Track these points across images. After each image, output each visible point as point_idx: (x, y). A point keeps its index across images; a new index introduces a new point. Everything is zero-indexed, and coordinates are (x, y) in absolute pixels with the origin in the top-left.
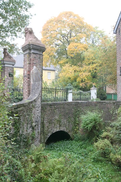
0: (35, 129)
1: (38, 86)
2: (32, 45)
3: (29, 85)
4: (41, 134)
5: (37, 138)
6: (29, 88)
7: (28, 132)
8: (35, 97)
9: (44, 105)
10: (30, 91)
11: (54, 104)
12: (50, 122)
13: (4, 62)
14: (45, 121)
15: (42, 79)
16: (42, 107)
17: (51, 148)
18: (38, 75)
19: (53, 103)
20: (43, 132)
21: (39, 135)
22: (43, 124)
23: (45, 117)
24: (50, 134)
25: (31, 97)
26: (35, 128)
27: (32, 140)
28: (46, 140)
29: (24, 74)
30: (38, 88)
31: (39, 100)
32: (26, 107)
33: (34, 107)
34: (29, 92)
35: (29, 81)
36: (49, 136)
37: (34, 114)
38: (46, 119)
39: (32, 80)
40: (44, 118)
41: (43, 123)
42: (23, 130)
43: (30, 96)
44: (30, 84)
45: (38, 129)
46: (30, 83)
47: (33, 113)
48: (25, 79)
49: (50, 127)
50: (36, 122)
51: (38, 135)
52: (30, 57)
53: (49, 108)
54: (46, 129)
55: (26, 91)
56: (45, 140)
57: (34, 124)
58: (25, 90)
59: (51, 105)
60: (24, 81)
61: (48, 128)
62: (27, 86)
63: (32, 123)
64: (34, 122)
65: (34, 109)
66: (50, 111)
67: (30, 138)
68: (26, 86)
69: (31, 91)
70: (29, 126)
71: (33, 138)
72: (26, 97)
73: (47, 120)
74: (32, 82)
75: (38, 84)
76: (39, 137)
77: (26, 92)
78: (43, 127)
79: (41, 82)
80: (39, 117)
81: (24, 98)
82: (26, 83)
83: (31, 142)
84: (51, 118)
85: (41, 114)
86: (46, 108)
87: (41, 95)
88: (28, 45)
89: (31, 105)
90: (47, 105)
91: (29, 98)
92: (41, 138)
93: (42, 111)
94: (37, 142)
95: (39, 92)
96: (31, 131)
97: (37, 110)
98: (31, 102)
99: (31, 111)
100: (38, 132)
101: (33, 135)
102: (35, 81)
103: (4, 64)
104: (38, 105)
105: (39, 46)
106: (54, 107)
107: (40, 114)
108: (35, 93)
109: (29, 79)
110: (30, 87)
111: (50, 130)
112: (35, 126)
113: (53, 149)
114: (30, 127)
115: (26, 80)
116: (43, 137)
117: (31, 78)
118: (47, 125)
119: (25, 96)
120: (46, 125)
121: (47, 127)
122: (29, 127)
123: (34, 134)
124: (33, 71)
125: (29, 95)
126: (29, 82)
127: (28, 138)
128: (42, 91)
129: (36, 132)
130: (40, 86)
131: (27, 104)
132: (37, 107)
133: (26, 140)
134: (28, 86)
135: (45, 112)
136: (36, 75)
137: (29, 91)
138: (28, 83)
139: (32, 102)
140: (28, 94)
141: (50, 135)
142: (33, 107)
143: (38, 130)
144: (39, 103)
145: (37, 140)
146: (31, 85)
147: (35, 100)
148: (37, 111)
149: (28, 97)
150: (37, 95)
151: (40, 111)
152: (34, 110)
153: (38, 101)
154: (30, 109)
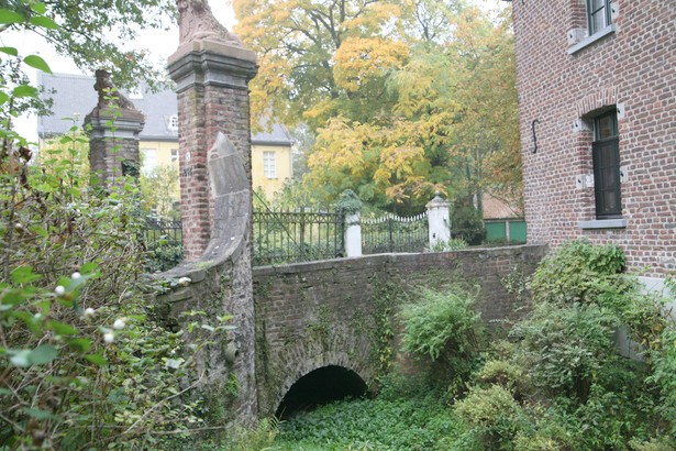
0: (238, 367)
1: (239, 204)
2: (206, 53)
3: (203, 205)
4: (257, 382)
5: (247, 398)
6: (204, 215)
7: (212, 379)
8: (228, 247)
9: (264, 274)
10: (208, 225)
11: (300, 271)
12: (289, 338)
13: (102, 121)
14: (268, 336)
15: (251, 178)
16: (254, 283)
17: (297, 432)
18: (236, 167)
19: (296, 267)
20: (263, 376)
21: (252, 388)
22: (263, 347)
23: (270, 318)
24: (289, 382)
25: (213, 249)
26: (237, 363)
27: (228, 406)
28: (278, 405)
29: (181, 164)
30: (238, 215)
31: (246, 258)
32: (201, 287)
33: (227, 284)
34: (205, 230)
35: (204, 189)
36: (286, 387)
37: (228, 309)
38: (274, 327)
39: (213, 185)
40: (264, 323)
41: (262, 343)
42: (193, 374)
43: (210, 246)
44: (206, 201)
45: (249, 366)
46: (206, 195)
47: (225, 308)
48: (188, 184)
49: (289, 354)
50: (239, 338)
51: (249, 385)
52: (202, 100)
53: (280, 285)
54: (275, 365)
55: (195, 225)
56: (272, 404)
57: (231, 348)
58: (191, 224)
59: (288, 274)
60: (182, 192)
61: (282, 358)
62: (197, 210)
63: (225, 343)
64: (230, 341)
65: (230, 291)
66: (288, 295)
67: (221, 401)
68: (192, 210)
69: (212, 227)
70: (214, 354)
71: (231, 401)
72: (193, 251)
73: (276, 331)
74: (214, 194)
75: (237, 201)
76: (253, 396)
77: (194, 230)
78: (264, 356)
79: (247, 190)
80: (247, 322)
81: (188, 253)
82: (190, 198)
83: (223, 414)
84: (290, 321)
85: (255, 311)
86: (270, 288)
87: (252, 238)
88: (194, 55)
89: (218, 277)
90: (275, 272)
91: (207, 251)
92: (259, 397)
93: (257, 297)
94: (247, 414)
95: (244, 227)
96: (224, 373)
97: (241, 297)
98: (217, 266)
99: (217, 302)
100: (249, 376)
101: (231, 389)
102: (227, 190)
103: (102, 130)
104: (244, 276)
105: (235, 59)
106: (302, 282)
107: (252, 308)
108: (228, 233)
109: (201, 183)
110: (207, 212)
111: (289, 364)
112: (237, 354)
113: (306, 437)
114: (218, 361)
115: (193, 185)
116: (264, 394)
117: (211, 178)
118: (278, 349)
119: (190, 245)
120: (276, 347)
121: (280, 354)
122: (214, 360)
123: (235, 386)
124: (215, 150)
125: (207, 242)
126: (203, 193)
127: (213, 400)
128: (252, 223)
129: (240, 377)
130: (245, 206)
131: (203, 277)
132: (240, 283)
133: (207, 409)
134: (201, 206)
135: (268, 299)
136: (227, 166)
137: (205, 226)
138: (198, 198)
139: (218, 268)
140: (203, 237)
141: (289, 385)
142: (225, 287)
143: (248, 368)
144: (244, 269)
145: (246, 407)
146: (211, 204)
147: (229, 260)
148: (242, 300)
149: (204, 248)
150: (236, 240)
151: (249, 297)
152: (228, 296)
153: (240, 262)
154: (216, 295)
